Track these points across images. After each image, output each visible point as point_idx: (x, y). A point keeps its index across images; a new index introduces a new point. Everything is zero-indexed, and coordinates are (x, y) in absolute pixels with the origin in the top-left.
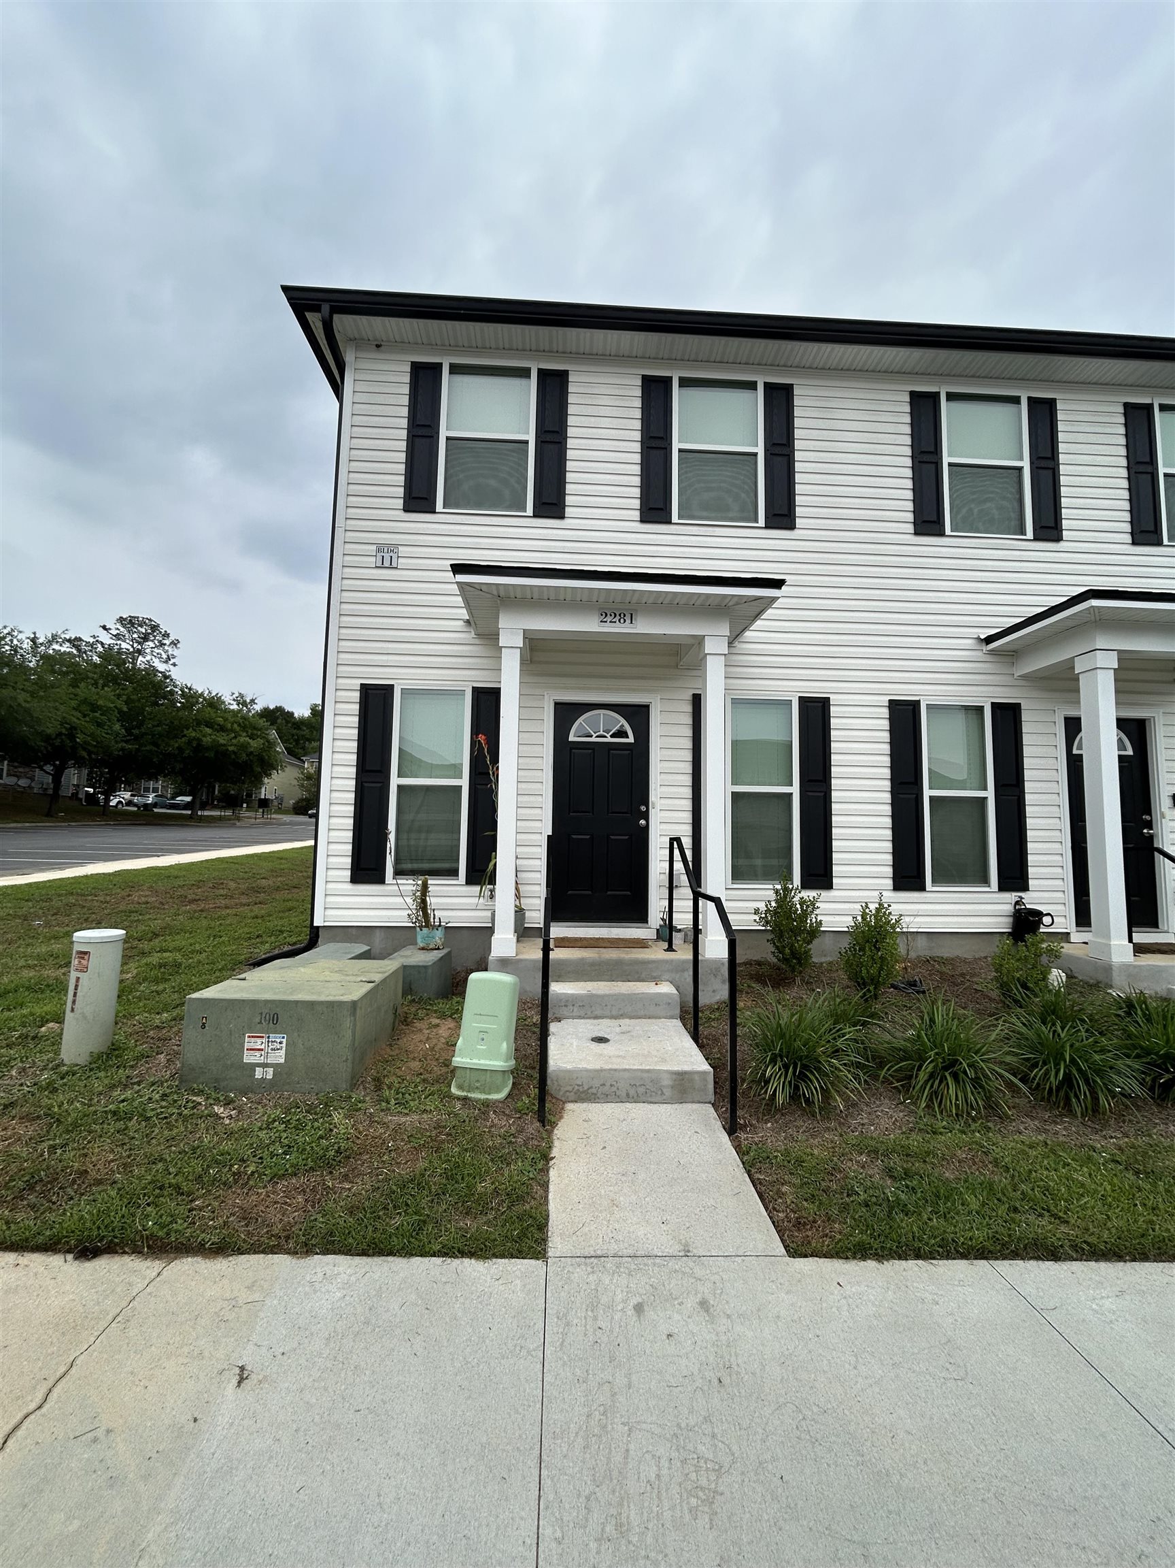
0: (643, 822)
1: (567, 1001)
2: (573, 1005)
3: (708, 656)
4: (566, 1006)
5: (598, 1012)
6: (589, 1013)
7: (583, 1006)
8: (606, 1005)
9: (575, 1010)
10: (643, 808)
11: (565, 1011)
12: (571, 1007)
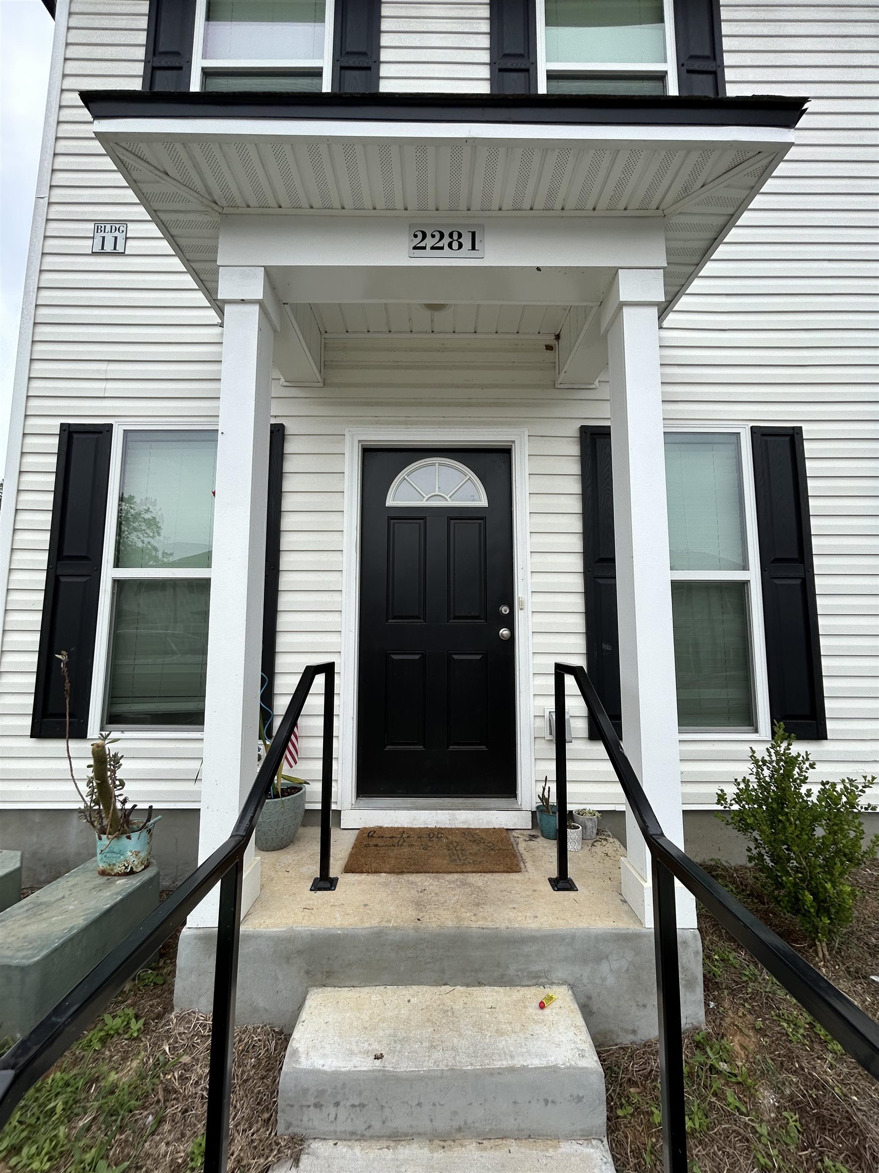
0: (504, 632)
1: (321, 1093)
2: (337, 1104)
3: (626, 311)
4: (318, 1106)
5: (401, 1123)
6: (377, 1125)
7: (362, 1105)
8: (419, 1104)
9: (341, 1117)
10: (505, 610)
11: (313, 1120)
12: (332, 1110)
